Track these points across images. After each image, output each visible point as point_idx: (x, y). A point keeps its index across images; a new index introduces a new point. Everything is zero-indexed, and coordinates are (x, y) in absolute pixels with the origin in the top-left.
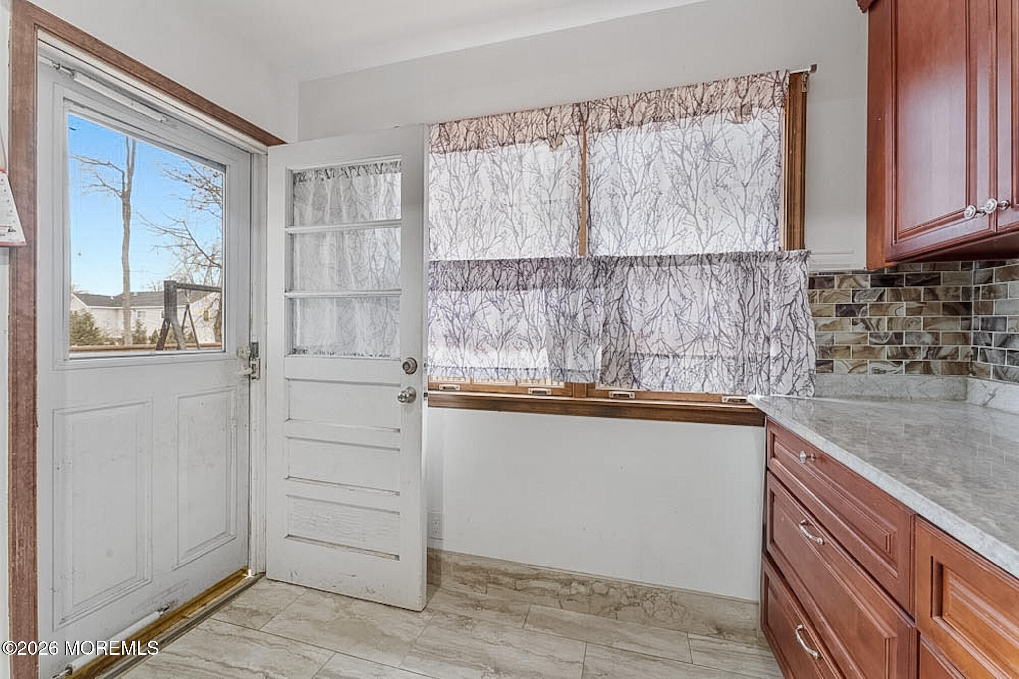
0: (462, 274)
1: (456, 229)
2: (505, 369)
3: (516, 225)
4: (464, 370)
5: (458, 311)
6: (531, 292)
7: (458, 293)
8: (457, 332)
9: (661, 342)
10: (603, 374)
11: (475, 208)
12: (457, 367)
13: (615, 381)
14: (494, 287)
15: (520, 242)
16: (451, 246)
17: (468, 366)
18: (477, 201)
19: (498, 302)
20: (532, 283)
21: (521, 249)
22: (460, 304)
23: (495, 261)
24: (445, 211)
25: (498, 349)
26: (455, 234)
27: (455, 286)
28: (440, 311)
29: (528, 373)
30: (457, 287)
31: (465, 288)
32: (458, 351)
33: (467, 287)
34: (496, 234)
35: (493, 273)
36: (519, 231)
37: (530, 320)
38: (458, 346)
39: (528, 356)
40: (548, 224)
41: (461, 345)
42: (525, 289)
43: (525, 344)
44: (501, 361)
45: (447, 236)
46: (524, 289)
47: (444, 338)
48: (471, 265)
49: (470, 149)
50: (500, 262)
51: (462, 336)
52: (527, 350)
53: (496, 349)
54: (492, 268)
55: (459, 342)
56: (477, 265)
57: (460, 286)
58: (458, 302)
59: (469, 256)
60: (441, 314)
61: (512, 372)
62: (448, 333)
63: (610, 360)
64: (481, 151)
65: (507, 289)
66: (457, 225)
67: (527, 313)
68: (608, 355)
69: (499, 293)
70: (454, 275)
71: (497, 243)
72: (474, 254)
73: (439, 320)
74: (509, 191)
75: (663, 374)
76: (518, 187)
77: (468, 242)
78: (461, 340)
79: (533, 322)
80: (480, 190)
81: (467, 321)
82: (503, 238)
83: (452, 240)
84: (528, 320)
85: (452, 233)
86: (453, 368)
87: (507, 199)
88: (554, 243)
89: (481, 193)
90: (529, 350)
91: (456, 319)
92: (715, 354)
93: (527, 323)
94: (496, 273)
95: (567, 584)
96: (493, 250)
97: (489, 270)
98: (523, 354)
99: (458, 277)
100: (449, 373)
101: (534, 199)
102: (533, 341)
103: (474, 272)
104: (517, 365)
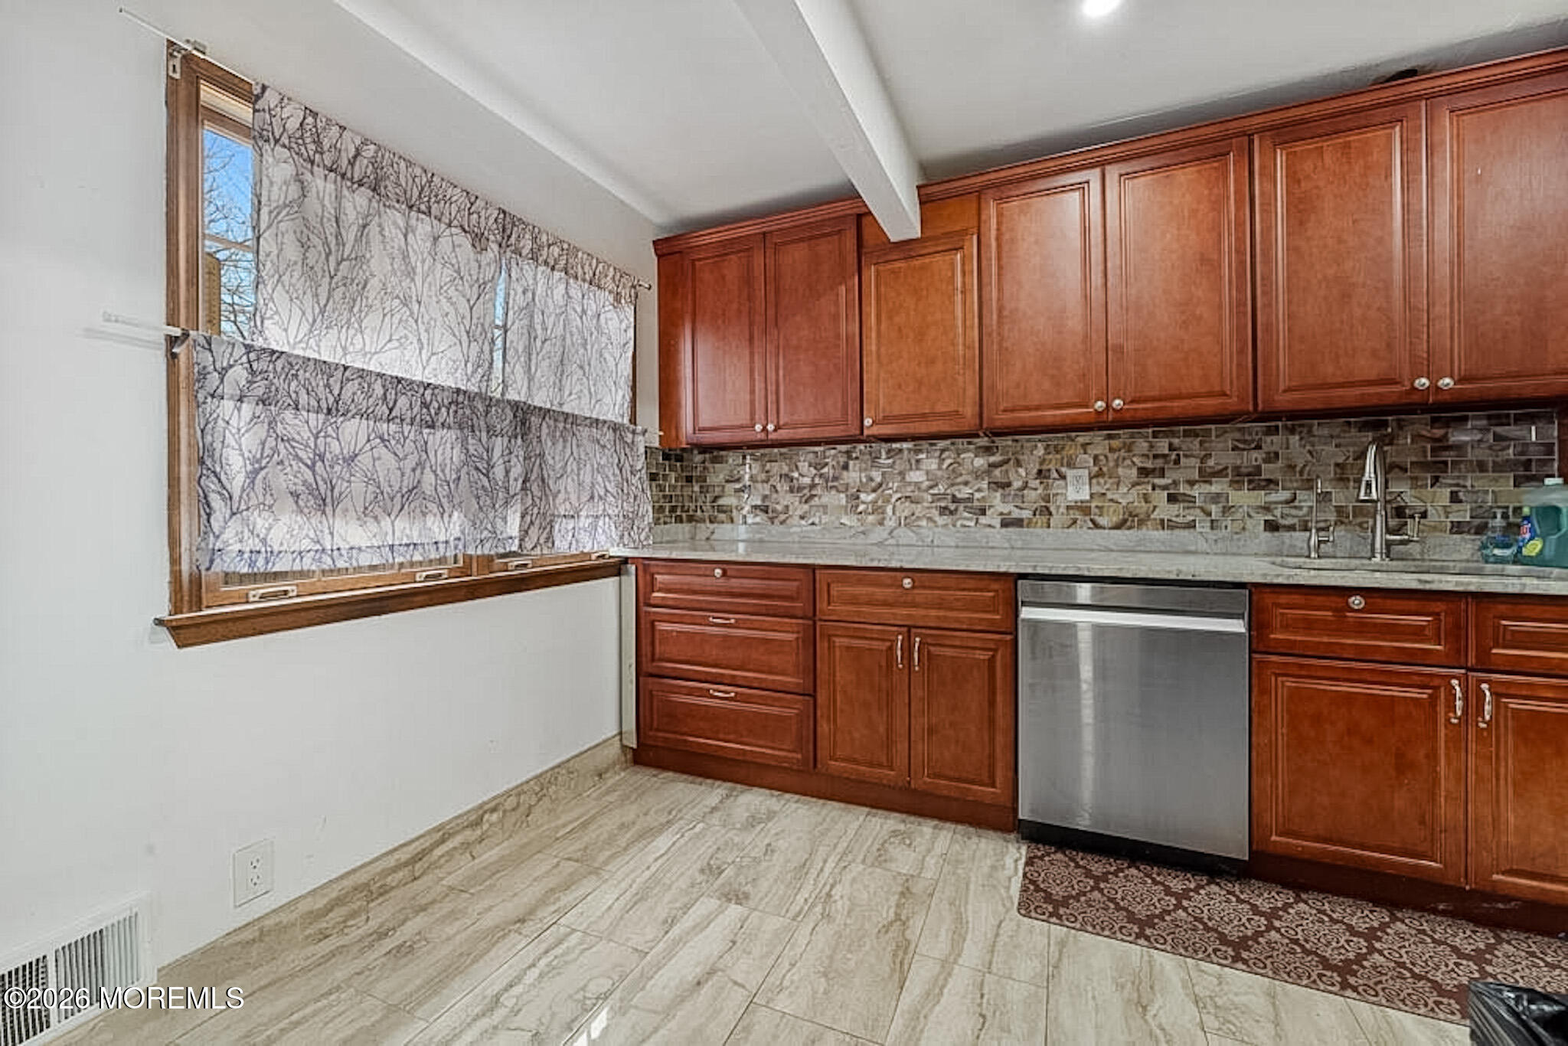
0: (327, 386)
1: (325, 306)
2: (408, 545)
3: (422, 331)
4: (336, 553)
5: (322, 450)
6: (440, 433)
7: (321, 417)
8: (322, 487)
9: (567, 503)
10: (521, 540)
11: (356, 281)
12: (323, 550)
13: (535, 546)
14: (385, 417)
15: (424, 357)
16: (311, 331)
17: (344, 546)
18: (361, 272)
19: (393, 442)
20: (441, 420)
21: (424, 368)
22: (325, 437)
23: (392, 377)
24: (312, 268)
25: (393, 517)
26: (322, 312)
27: (316, 404)
28: (281, 446)
29: (437, 548)
30: (319, 406)
31: (334, 411)
32: (325, 522)
33: (337, 410)
34: (391, 336)
35: (385, 394)
36: (425, 342)
37: (439, 472)
38: (324, 512)
39: (437, 523)
40: (465, 345)
41: (329, 509)
42: (432, 426)
43: (433, 507)
44: (397, 534)
45: (309, 311)
46: (429, 427)
47: (291, 500)
48: (347, 373)
49: (361, 185)
50: (399, 380)
51: (329, 493)
52: (435, 515)
53: (389, 515)
54: (384, 386)
55: (325, 505)
56: (361, 377)
57: (324, 406)
58: (322, 434)
59: (338, 357)
60: (283, 452)
61: (420, 547)
62: (300, 488)
63: (532, 523)
64: (377, 197)
65: (412, 424)
66: (328, 301)
67: (433, 462)
68: (528, 519)
69: (393, 427)
70: (314, 384)
71: (390, 349)
72: (345, 354)
73: (281, 463)
74: (416, 278)
75: (570, 534)
76: (428, 280)
77: (339, 332)
78: (328, 500)
79: (445, 475)
80: (368, 256)
81: (337, 468)
82: (401, 345)
83: (314, 321)
84: (434, 472)
85: (317, 310)
86: (317, 551)
87: (413, 289)
88: (469, 372)
89: (368, 261)
90: (439, 515)
91: (319, 464)
92: (600, 512)
93: (433, 477)
94: (391, 396)
95: (478, 822)
96: (383, 358)
97: (379, 390)
98: (430, 519)
99: (321, 391)
100: (307, 564)
101: (446, 306)
102: (444, 501)
103: (351, 388)
104: (426, 541)
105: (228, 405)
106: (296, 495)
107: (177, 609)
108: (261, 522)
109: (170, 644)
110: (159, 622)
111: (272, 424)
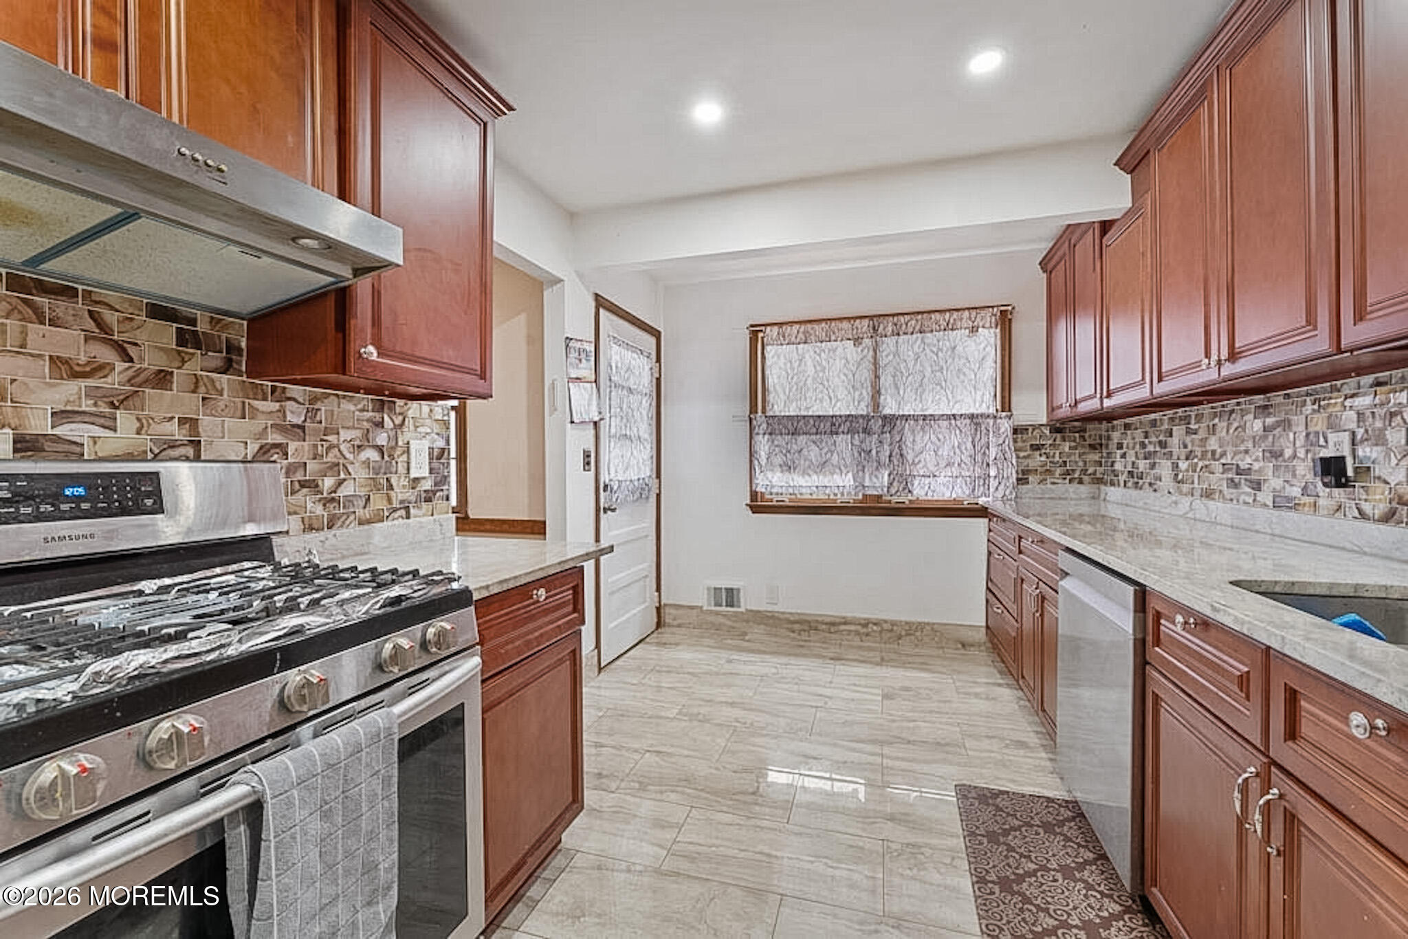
0: (792, 424)
2: (823, 486)
3: (830, 393)
4: (794, 487)
5: (790, 449)
6: (841, 436)
7: (790, 436)
8: (790, 462)
9: (925, 468)
10: (888, 488)
11: (802, 381)
12: (790, 487)
13: (897, 493)
14: (815, 433)
15: (833, 404)
16: (784, 406)
17: (797, 485)
18: (804, 377)
19: (818, 443)
20: (841, 431)
21: (833, 409)
22: (791, 444)
23: (816, 416)
25: (819, 474)
27: (787, 432)
29: (839, 489)
30: (789, 432)
31: (795, 434)
32: (791, 476)
34: (816, 398)
35: (814, 424)
36: (832, 396)
37: (840, 455)
38: (790, 472)
39: (839, 478)
40: (852, 393)
41: (792, 471)
42: (837, 434)
43: (838, 471)
44: (820, 482)
47: (779, 467)
48: (799, 418)
49: (799, 344)
50: (819, 416)
51: (792, 465)
52: (838, 474)
53: (817, 473)
54: (814, 420)
55: (790, 469)
56: (803, 418)
57: (791, 432)
59: (798, 412)
60: (777, 451)
61: (828, 489)
62: (782, 463)
63: (893, 479)
64: (807, 345)
65: (824, 434)
67: (838, 450)
68: (892, 476)
69: (818, 436)
70: (787, 425)
71: (817, 404)
72: (801, 411)
73: (776, 454)
74: (826, 371)
75: (927, 487)
76: (832, 369)
77: (797, 403)
78: (792, 468)
79: (843, 455)
80: (806, 370)
81: (796, 455)
82: (821, 401)
83: (785, 401)
86: (788, 486)
87: (824, 376)
88: (856, 405)
89: (807, 372)
90: (840, 474)
91: (788, 454)
92: (958, 474)
93: (838, 457)
94: (817, 424)
95: (865, 625)
96: (815, 408)
97: (812, 422)
98: (835, 476)
99: (790, 426)
100: (784, 490)
101: (843, 377)
102: (843, 468)
103: (801, 423)
104: (831, 484)
105: (761, 436)
106: (781, 466)
107: (752, 501)
108: (769, 475)
109: (750, 512)
110: (747, 505)
111: (773, 442)
